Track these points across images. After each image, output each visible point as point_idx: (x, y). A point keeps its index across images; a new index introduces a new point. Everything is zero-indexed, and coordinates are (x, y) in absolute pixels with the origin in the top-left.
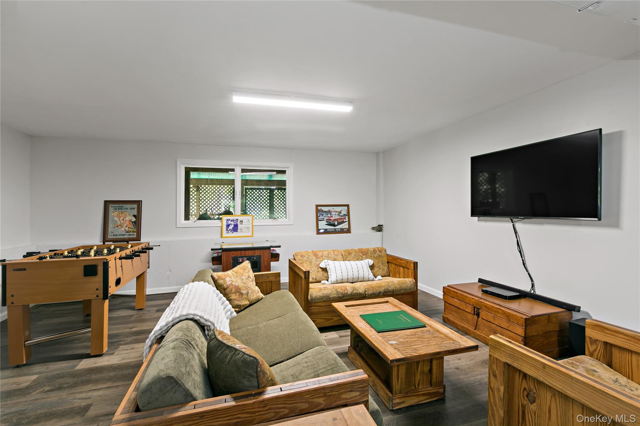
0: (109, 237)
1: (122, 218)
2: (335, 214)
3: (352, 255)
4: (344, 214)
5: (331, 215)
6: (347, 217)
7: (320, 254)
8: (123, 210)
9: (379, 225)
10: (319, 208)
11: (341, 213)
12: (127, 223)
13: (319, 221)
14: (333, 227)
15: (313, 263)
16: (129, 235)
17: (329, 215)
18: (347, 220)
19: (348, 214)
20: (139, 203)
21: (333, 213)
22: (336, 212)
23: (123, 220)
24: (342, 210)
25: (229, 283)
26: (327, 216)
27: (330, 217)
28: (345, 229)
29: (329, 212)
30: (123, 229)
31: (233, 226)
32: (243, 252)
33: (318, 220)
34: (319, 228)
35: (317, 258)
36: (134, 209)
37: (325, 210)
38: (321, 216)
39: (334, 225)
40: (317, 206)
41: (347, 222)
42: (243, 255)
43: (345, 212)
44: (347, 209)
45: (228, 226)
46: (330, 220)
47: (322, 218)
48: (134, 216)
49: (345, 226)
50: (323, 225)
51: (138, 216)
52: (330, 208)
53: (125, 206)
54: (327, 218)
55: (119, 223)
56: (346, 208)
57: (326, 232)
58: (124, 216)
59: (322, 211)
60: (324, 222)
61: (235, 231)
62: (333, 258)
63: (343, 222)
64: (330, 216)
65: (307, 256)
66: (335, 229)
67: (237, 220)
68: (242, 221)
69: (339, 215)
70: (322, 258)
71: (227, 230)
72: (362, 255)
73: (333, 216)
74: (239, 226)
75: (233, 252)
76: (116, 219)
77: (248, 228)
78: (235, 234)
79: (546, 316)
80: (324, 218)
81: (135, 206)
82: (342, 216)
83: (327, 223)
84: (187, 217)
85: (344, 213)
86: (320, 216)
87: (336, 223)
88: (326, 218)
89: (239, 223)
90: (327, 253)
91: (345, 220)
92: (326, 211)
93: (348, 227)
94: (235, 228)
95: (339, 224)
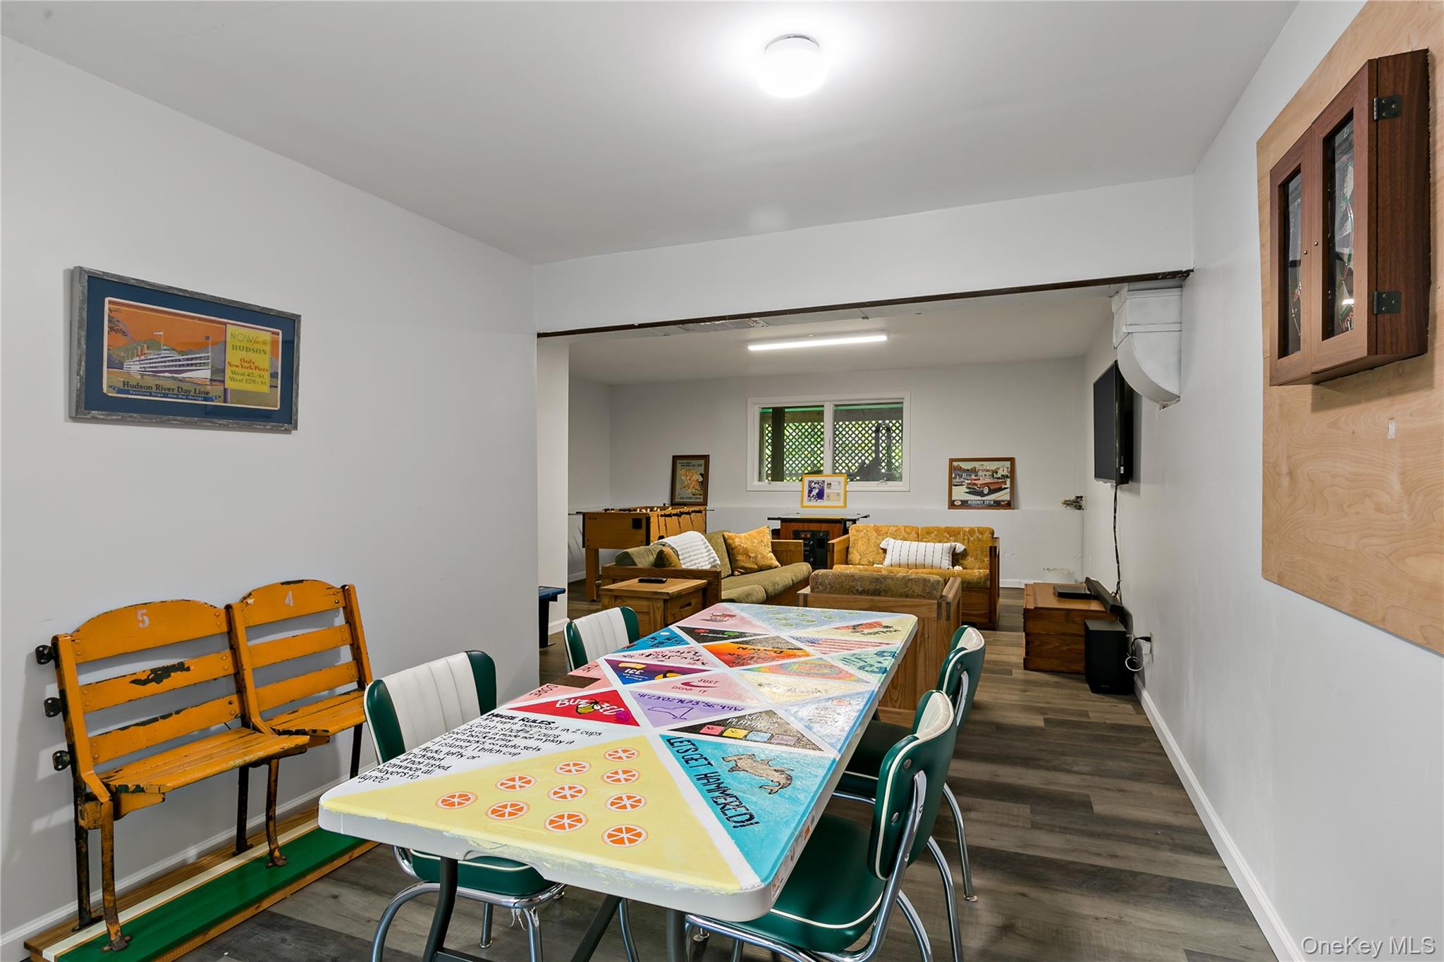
0: (676, 500)
1: (688, 478)
2: (985, 475)
3: (933, 535)
4: (1002, 475)
5: (976, 476)
6: (1009, 480)
7: (885, 530)
8: (690, 468)
9: (1078, 497)
10: (955, 464)
11: (997, 473)
12: (694, 483)
13: (953, 487)
14: (979, 498)
15: (872, 541)
16: (696, 498)
17: (973, 477)
18: (1008, 485)
19: (1012, 475)
20: (706, 458)
21: (980, 473)
22: (987, 471)
23: (690, 479)
24: (998, 468)
25: (737, 544)
26: (968, 478)
27: (974, 480)
28: (1003, 501)
29: (974, 471)
30: (690, 491)
31: (817, 491)
32: (806, 524)
33: (951, 485)
34: (953, 499)
35: (878, 535)
36: (701, 465)
37: (966, 468)
38: (958, 477)
39: (982, 494)
40: (952, 461)
41: (1009, 490)
42: (806, 529)
43: (1005, 471)
44: (1009, 466)
45: (810, 492)
46: (976, 484)
47: (958, 481)
48: (701, 474)
49: (1004, 496)
50: (960, 493)
51: (705, 475)
52: (977, 465)
53: (694, 462)
54: (969, 481)
55: (686, 483)
56: (1008, 464)
57: (965, 504)
58: (691, 474)
59: (960, 469)
60: (964, 489)
61: (820, 499)
62: (901, 537)
63: (1001, 489)
64: (975, 478)
65: (865, 531)
66: (984, 501)
67: (824, 481)
68: (830, 484)
69: (993, 476)
70: (886, 534)
71: (809, 496)
72: (948, 536)
73: (981, 478)
74: (826, 491)
75: (793, 524)
76: (683, 478)
77: (838, 494)
78: (820, 502)
79: (1064, 612)
80: (963, 482)
81: (702, 462)
82: (999, 478)
83: (968, 490)
84: (760, 479)
85: (1004, 474)
86: (955, 478)
87: (986, 491)
88: (967, 481)
89: (825, 486)
90: (894, 529)
91: (1003, 486)
92: (968, 470)
93: (1009, 499)
94: (820, 495)
95: (992, 492)
